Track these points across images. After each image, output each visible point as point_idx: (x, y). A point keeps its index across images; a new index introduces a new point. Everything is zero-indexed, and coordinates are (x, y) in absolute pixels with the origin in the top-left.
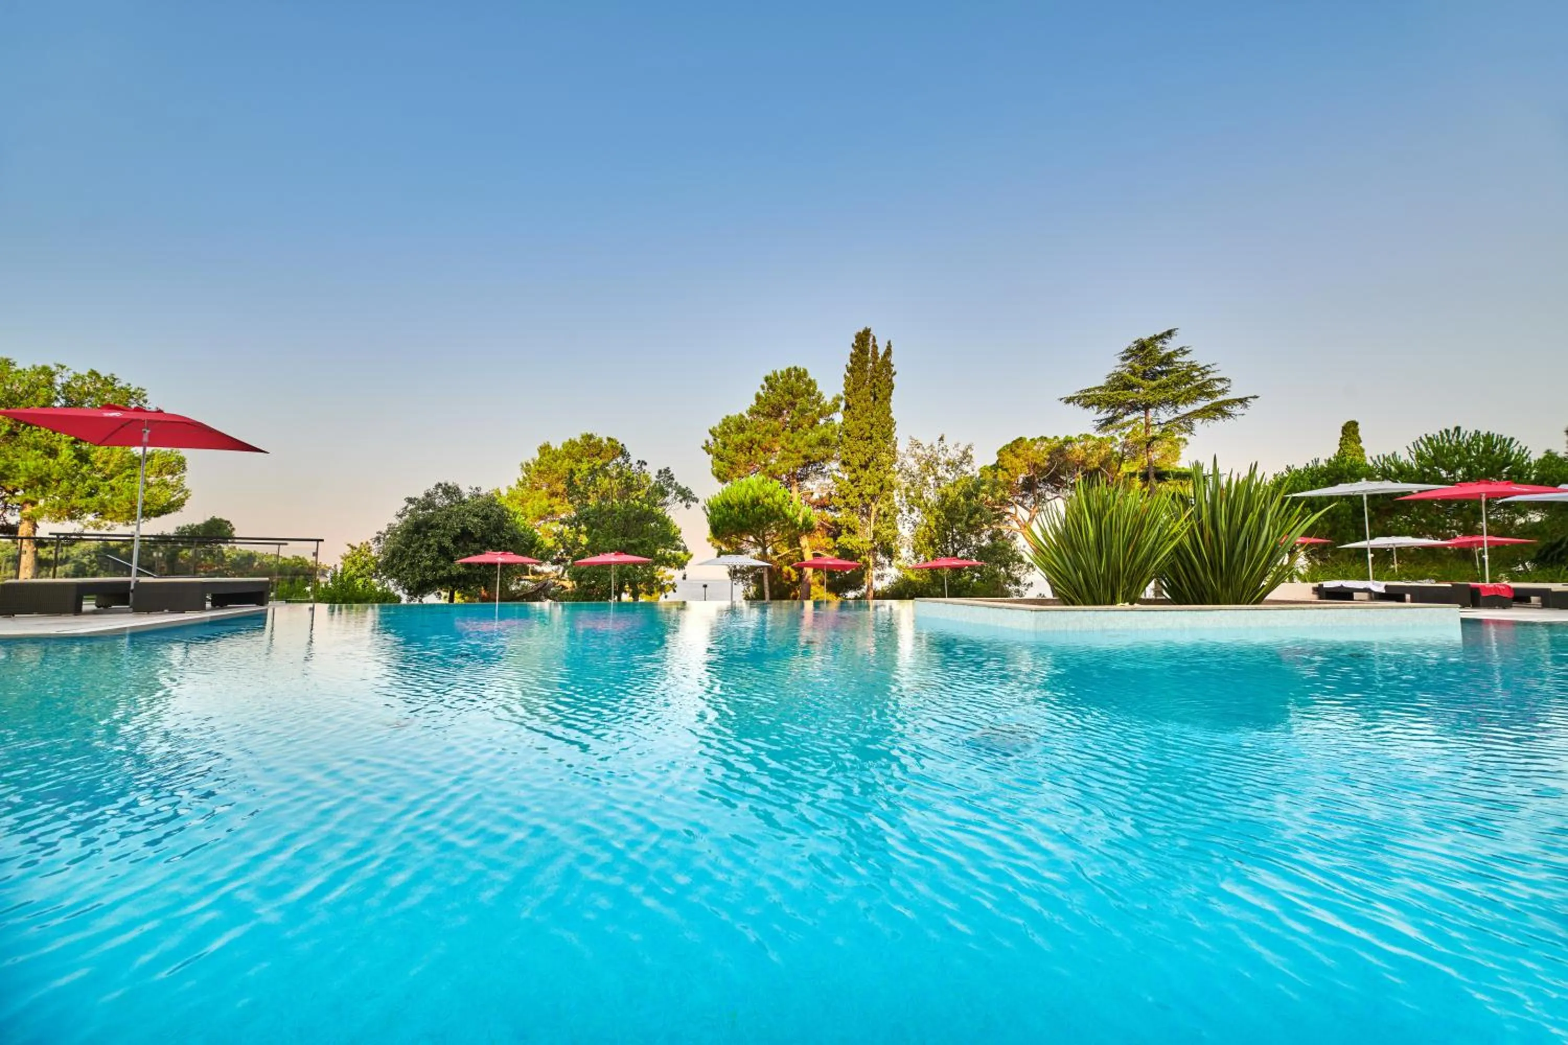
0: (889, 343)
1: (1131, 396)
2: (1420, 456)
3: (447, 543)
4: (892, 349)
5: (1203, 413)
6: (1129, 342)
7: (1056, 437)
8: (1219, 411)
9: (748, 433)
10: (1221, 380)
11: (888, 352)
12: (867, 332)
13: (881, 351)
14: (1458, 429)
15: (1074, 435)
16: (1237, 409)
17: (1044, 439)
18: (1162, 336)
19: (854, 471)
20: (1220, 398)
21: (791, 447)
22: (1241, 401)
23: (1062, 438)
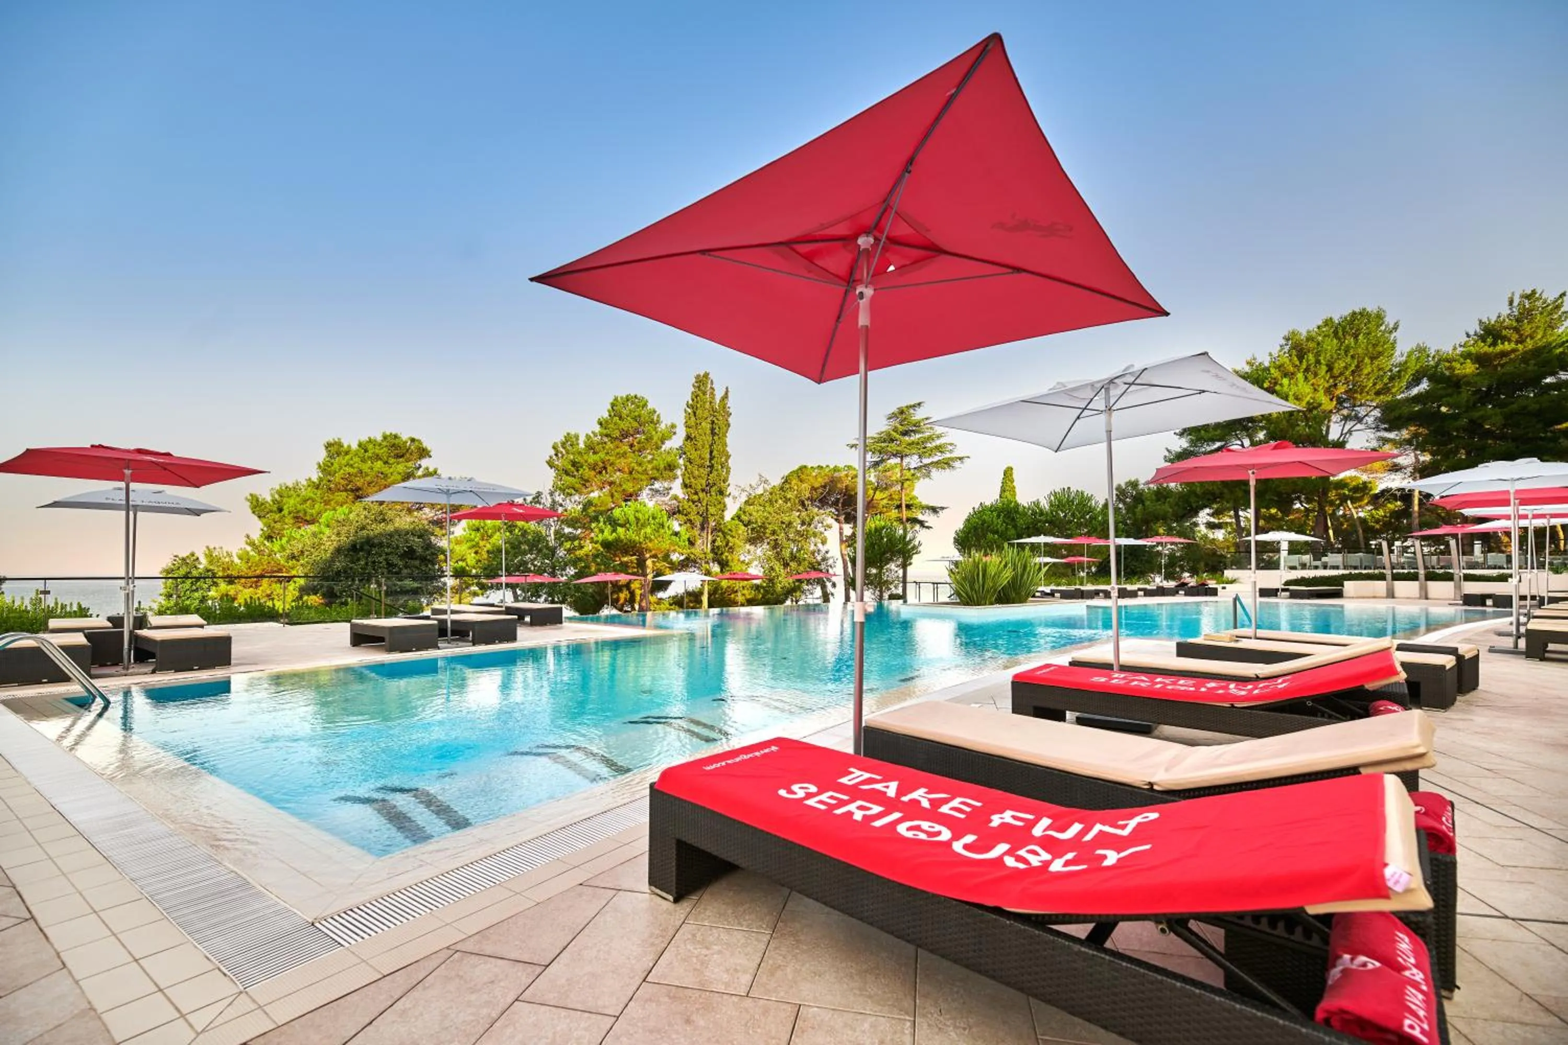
0: (727, 388)
1: (893, 447)
2: (1051, 505)
3: (395, 560)
4: (729, 394)
5: (936, 464)
6: (894, 409)
7: (828, 466)
8: (947, 464)
9: (602, 455)
10: (951, 444)
11: (726, 396)
12: (706, 375)
13: (719, 395)
14: (1069, 488)
15: (841, 466)
16: (957, 464)
17: (820, 467)
18: (914, 406)
19: (696, 493)
20: (948, 455)
21: (640, 469)
22: (961, 459)
23: (832, 467)
